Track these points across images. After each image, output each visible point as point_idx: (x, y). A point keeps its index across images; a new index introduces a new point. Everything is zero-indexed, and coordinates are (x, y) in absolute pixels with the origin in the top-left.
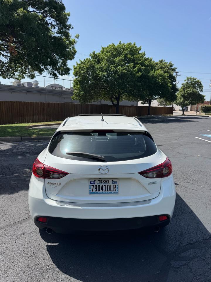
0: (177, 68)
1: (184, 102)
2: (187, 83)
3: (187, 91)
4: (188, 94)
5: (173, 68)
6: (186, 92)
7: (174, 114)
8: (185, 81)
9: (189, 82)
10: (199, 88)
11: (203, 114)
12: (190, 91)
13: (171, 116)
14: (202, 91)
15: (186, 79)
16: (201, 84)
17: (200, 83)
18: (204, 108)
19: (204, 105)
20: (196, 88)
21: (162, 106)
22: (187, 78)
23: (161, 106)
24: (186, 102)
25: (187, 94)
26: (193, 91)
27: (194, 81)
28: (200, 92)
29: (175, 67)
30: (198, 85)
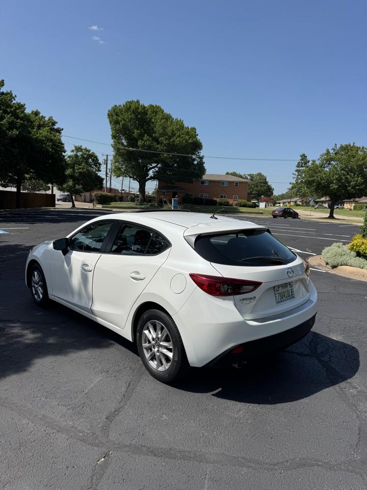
0: (62, 129)
1: (74, 187)
2: (76, 156)
3: (78, 169)
4: (80, 173)
5: (55, 127)
6: (76, 171)
7: (57, 206)
8: (73, 151)
9: (79, 154)
10: (96, 166)
11: (99, 206)
12: (83, 169)
13: (52, 209)
14: (100, 171)
15: (74, 149)
16: (98, 160)
17: (96, 157)
18: (99, 197)
19: (99, 193)
20: (90, 166)
21: (26, 191)
22: (75, 147)
23: (24, 192)
24: (77, 187)
25: (78, 174)
26: (88, 170)
27: (87, 153)
28: (97, 172)
29: (59, 127)
30: (93, 160)
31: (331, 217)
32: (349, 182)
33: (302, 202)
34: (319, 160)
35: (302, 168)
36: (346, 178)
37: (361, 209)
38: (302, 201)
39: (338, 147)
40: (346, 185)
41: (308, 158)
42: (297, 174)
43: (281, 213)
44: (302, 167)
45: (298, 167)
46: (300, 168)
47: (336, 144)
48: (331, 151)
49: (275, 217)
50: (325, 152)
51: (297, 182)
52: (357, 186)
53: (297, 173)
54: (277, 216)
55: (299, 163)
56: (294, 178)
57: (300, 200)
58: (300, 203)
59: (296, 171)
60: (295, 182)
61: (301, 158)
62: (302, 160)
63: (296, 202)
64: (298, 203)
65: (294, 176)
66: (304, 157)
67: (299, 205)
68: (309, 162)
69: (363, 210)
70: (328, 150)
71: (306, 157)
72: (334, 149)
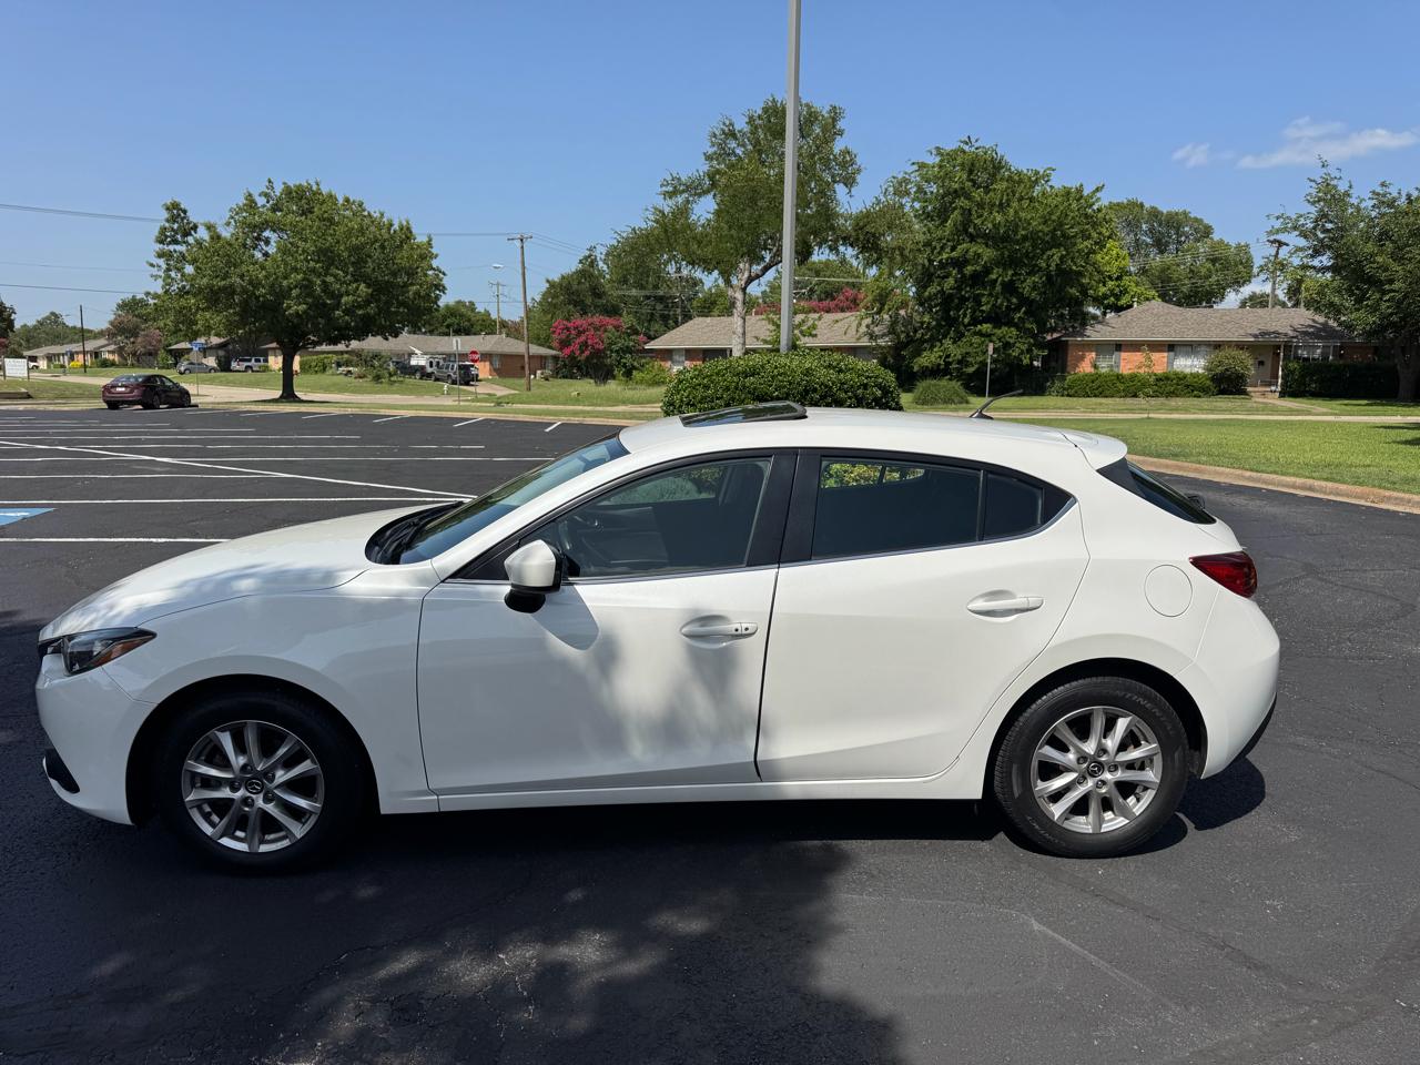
31: (289, 395)
32: (337, 297)
33: (121, 355)
34: (228, 224)
35: (178, 248)
36: (324, 282)
37: (324, 369)
38: (120, 351)
39: (279, 189)
40: (325, 305)
41: (193, 217)
42: (164, 266)
43: (136, 392)
44: (175, 242)
45: (161, 242)
46: (172, 247)
47: (270, 182)
48: (261, 201)
49: (114, 405)
50: (242, 201)
51: (166, 292)
52: (360, 307)
53: (161, 262)
54: (124, 402)
55: (163, 230)
56: (156, 277)
57: (112, 347)
58: (116, 358)
59: (160, 255)
60: (160, 291)
61: (166, 215)
62: (173, 219)
63: (96, 354)
64: (106, 356)
65: (154, 271)
66: (176, 212)
67: (113, 364)
68: (195, 228)
69: (329, 372)
70: (250, 195)
71: (185, 212)
72: (266, 195)
